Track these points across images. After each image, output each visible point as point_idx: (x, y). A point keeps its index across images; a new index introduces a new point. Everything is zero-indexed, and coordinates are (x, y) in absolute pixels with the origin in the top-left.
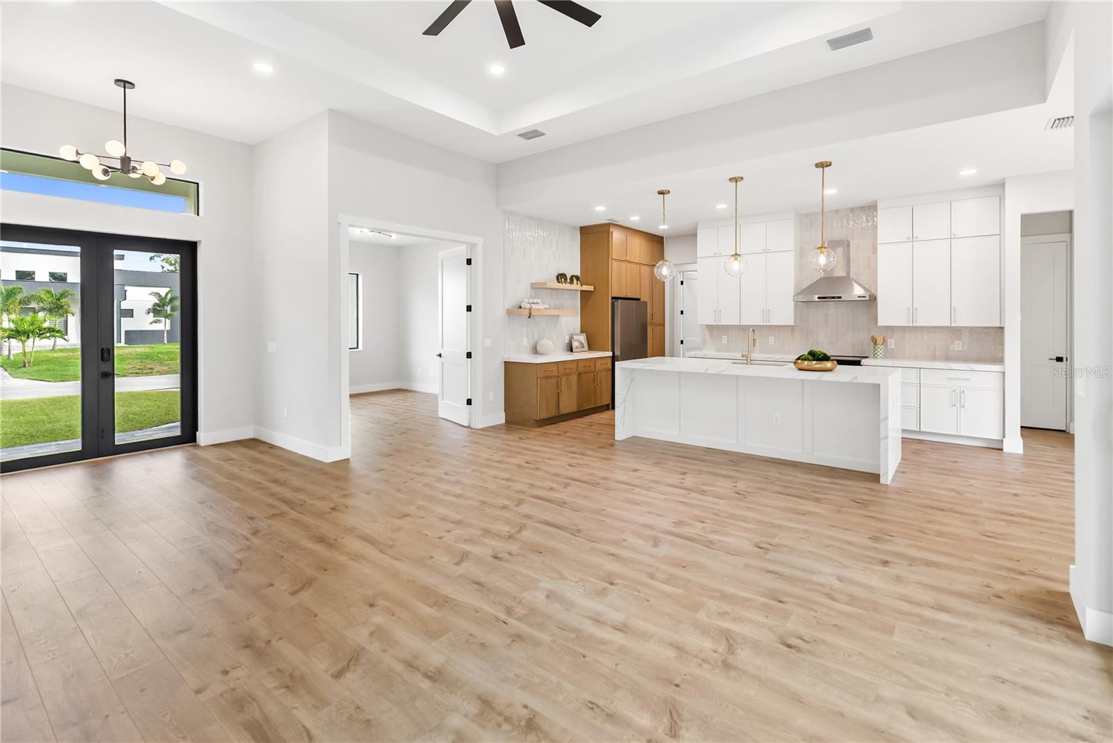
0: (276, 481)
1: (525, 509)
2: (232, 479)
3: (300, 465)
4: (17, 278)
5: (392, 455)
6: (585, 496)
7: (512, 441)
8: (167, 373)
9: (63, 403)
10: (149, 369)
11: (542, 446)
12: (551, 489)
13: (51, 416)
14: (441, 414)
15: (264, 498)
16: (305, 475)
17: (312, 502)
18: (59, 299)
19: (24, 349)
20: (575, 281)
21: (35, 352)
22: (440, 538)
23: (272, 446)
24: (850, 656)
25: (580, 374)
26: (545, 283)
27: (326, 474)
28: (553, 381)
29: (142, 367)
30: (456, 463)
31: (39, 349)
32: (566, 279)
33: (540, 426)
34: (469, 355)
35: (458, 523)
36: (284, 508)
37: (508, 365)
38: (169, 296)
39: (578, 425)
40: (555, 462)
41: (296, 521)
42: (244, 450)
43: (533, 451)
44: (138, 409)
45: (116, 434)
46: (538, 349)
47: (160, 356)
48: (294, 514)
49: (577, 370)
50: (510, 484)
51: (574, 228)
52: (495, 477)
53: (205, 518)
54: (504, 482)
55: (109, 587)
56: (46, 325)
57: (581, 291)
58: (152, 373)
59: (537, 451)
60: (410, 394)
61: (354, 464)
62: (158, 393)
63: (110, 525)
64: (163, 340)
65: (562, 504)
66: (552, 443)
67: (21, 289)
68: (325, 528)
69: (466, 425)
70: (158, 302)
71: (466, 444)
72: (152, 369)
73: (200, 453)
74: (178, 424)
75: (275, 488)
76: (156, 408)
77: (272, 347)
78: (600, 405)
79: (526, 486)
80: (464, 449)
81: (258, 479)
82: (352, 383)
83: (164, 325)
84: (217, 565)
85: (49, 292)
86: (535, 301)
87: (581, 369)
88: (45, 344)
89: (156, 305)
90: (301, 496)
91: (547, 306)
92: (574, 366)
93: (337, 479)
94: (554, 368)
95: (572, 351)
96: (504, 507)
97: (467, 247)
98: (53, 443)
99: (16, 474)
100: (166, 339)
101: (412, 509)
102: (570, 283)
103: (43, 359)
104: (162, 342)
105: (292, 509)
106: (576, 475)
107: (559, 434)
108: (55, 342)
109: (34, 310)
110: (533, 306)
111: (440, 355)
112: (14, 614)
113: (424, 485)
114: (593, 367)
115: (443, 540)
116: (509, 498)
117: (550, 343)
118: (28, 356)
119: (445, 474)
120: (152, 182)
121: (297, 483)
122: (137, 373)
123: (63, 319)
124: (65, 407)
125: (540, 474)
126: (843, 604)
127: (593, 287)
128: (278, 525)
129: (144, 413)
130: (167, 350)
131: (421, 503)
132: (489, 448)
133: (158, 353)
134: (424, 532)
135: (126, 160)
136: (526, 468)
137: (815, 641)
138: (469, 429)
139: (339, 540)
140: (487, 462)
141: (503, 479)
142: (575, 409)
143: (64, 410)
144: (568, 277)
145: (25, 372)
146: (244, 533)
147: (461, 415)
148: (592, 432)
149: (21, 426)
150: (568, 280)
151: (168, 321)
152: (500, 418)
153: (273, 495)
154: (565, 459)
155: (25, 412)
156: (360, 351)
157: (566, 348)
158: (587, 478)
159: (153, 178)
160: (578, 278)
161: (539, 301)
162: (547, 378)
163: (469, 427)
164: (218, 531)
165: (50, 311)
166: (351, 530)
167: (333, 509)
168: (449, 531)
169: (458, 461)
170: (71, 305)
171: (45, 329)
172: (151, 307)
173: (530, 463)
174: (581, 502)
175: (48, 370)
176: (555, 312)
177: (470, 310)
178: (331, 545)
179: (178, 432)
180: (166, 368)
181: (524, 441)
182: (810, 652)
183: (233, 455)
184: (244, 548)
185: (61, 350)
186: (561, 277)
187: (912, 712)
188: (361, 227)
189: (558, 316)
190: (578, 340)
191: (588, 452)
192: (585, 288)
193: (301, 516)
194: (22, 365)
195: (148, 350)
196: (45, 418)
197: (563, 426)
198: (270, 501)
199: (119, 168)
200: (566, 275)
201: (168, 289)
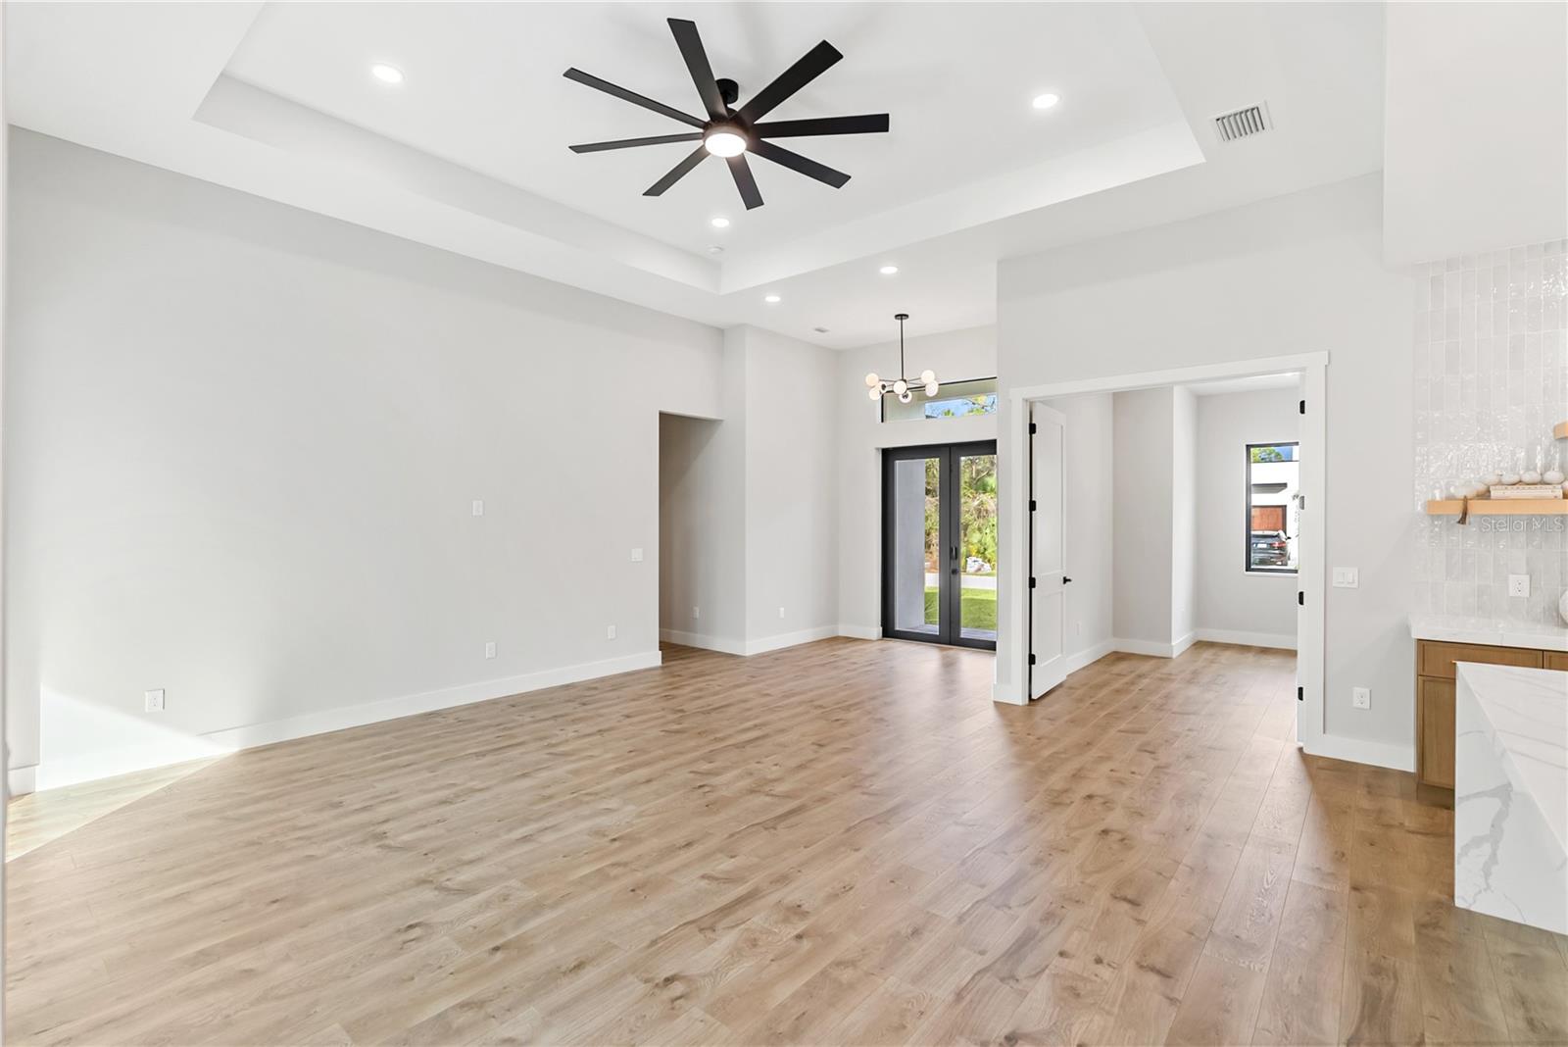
24: (354, 966)
126: (446, 1011)
137: (401, 949)
177: (1303, 507)
182: (389, 937)
187: (249, 973)
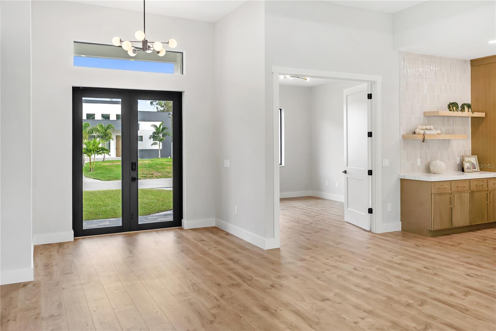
0: (232, 259)
1: (427, 309)
2: (204, 254)
3: (247, 249)
4: (87, 118)
5: (311, 249)
6: (487, 307)
7: (409, 247)
8: (161, 177)
9: (110, 195)
10: (151, 174)
11: (438, 254)
12: (451, 295)
13: (104, 202)
14: (346, 219)
15: (226, 271)
16: (250, 257)
17: (257, 278)
18: (106, 130)
19: (90, 161)
20: (466, 109)
21: (95, 162)
22: (355, 323)
23: (227, 234)
25: (472, 192)
26: (438, 112)
27: (265, 258)
28: (448, 197)
29: (147, 173)
30: (363, 261)
31: (97, 160)
32: (457, 108)
33: (433, 236)
34: (370, 173)
35: (370, 312)
36: (240, 281)
37: (403, 181)
38: (162, 127)
39: (472, 238)
40: (453, 271)
41: (247, 291)
42: (211, 235)
43: (430, 258)
44: (147, 201)
45: (139, 217)
46: (432, 168)
47: (157, 166)
48: (245, 286)
49: (470, 188)
50: (411, 285)
51: (465, 61)
52: (398, 277)
53: (190, 280)
54: (406, 282)
55: (141, 318)
56: (100, 146)
57: (472, 118)
58: (152, 177)
59: (434, 258)
60: (319, 201)
61: (284, 253)
62: (157, 190)
63: (139, 277)
64: (158, 156)
65: (464, 310)
66: (448, 252)
67: (89, 124)
68: (268, 301)
69: (369, 229)
70: (155, 131)
71: (369, 246)
72: (153, 174)
73: (184, 233)
74: (171, 212)
75: (233, 265)
76: (156, 200)
77: (227, 163)
78: (493, 221)
79: (427, 289)
80: (368, 250)
81: (221, 256)
82: (281, 190)
83: (158, 146)
84: (200, 315)
85: (101, 126)
86: (428, 127)
87: (473, 188)
88: (100, 157)
89: (154, 133)
90: (250, 273)
91: (439, 132)
92: (466, 185)
93: (273, 263)
94: (447, 186)
95: (463, 171)
96: (409, 305)
97: (368, 85)
98: (107, 220)
99: (92, 237)
100: (160, 155)
101: (330, 295)
102: (461, 111)
103: (99, 166)
104: (157, 157)
105: (244, 282)
106: (476, 285)
107: (453, 245)
108: (104, 156)
109: (94, 137)
110: (427, 132)
111: (345, 172)
112: (96, 326)
113: (338, 276)
114: (485, 187)
115: (358, 325)
116: (412, 297)
117: (443, 163)
118: (92, 164)
119: (355, 269)
120: (158, 54)
121: (246, 262)
122: (145, 177)
123: (108, 142)
124: (111, 197)
125: (440, 279)
127: (484, 113)
128: (236, 292)
129: (151, 204)
130: (161, 162)
131: (337, 291)
132: (390, 251)
133: (156, 164)
134: (343, 316)
135: (145, 42)
136: (425, 272)
138: (370, 234)
139: (278, 310)
140: (389, 263)
141: (405, 280)
142: (468, 224)
143: (110, 199)
144: (460, 105)
145: (91, 174)
146: (216, 295)
147: (364, 221)
148: (486, 246)
149: (91, 207)
150: (460, 109)
151: (161, 144)
152: (397, 226)
153: (231, 269)
154: (462, 269)
155: (92, 199)
156: (283, 167)
157: (457, 169)
158: (487, 289)
159: (158, 52)
160: (469, 106)
161: (432, 127)
162: (440, 194)
163: (370, 231)
164: (199, 291)
165: (102, 137)
166: (286, 305)
167: (272, 286)
168: (363, 319)
169: (364, 259)
170: (112, 134)
171: (100, 148)
172: (152, 134)
173: (429, 269)
174: (483, 311)
175: (101, 173)
176: (447, 137)
177: (371, 136)
178: (274, 314)
179: (171, 219)
180: (160, 174)
181: (420, 248)
183: (204, 238)
184: (216, 306)
185: (107, 161)
186: (452, 106)
188: (285, 74)
189: (449, 140)
190: (469, 162)
191: (485, 265)
192: (476, 114)
193: (250, 288)
194: (89, 170)
195: (150, 162)
196: (102, 203)
197: (457, 238)
198: (229, 273)
199: (142, 48)
200: (457, 104)
201: (160, 123)
